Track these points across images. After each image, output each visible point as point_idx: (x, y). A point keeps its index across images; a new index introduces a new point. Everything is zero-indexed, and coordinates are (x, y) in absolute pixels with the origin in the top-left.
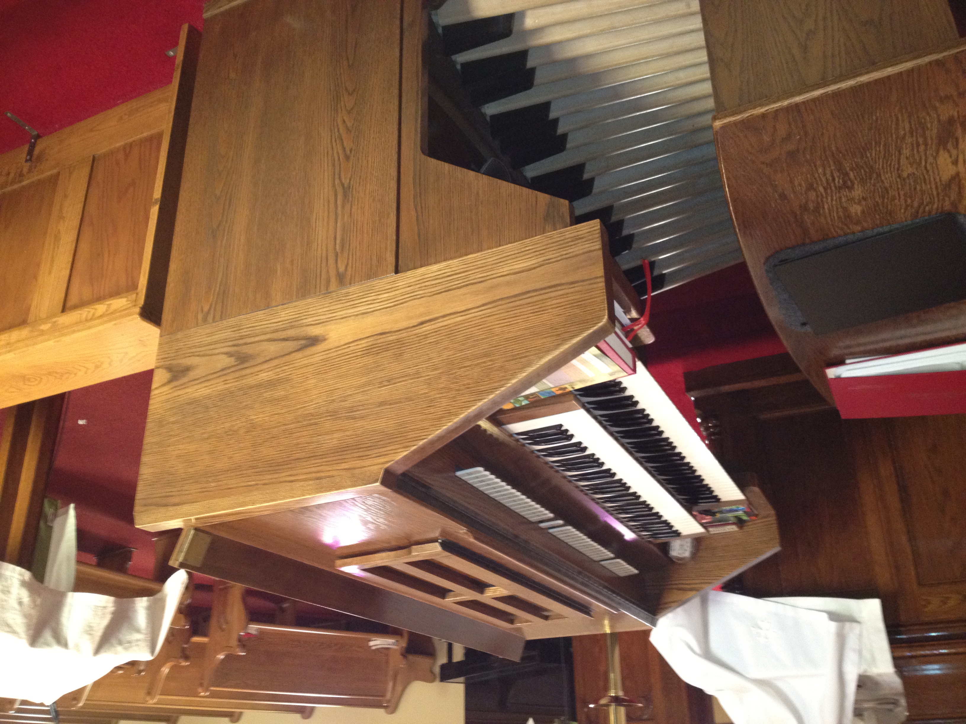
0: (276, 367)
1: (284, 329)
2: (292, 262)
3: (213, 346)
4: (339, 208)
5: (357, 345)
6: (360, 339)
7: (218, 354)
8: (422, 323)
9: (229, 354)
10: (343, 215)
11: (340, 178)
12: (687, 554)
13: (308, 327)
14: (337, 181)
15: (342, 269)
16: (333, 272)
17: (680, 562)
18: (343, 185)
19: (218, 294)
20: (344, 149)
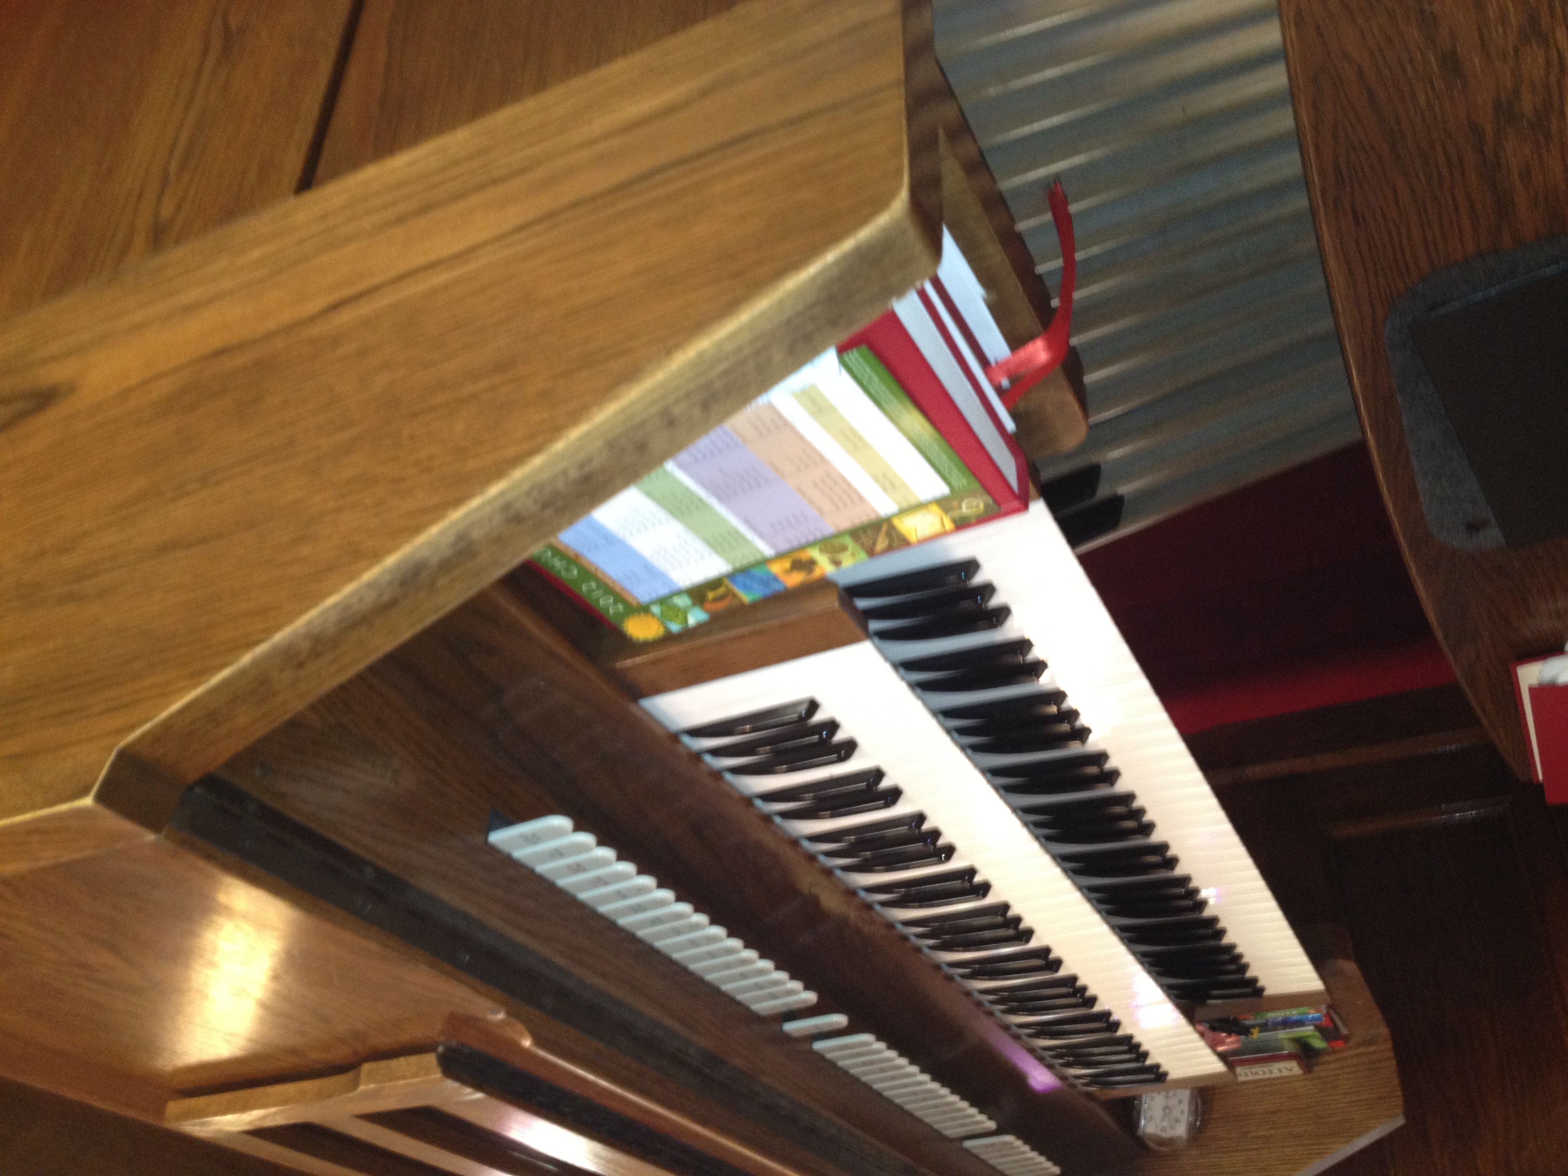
12: (1180, 1130)
16: (143, 224)
17: (1164, 1149)
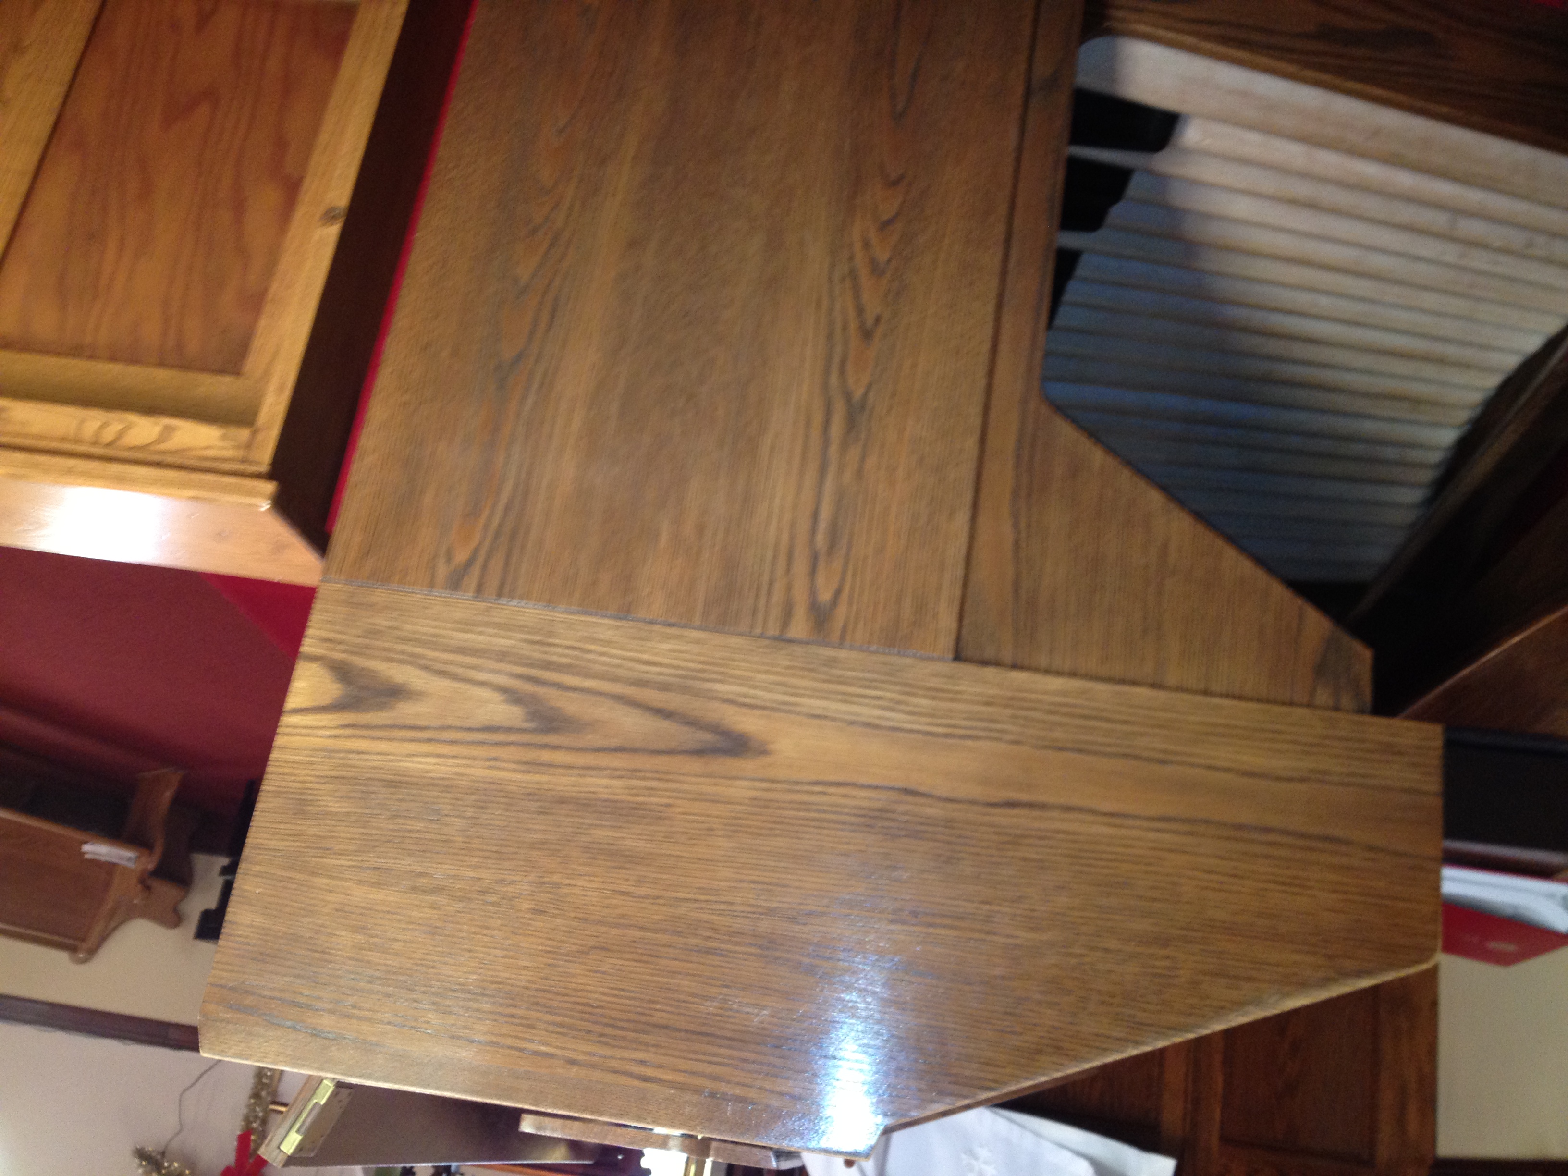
0: (633, 773)
1: (665, 687)
2: (701, 529)
3: (469, 660)
4: (834, 449)
5: (846, 796)
6: (853, 785)
7: (482, 684)
8: (1012, 804)
9: (513, 696)
10: (841, 469)
11: (842, 372)
13: (725, 706)
14: (834, 380)
15: (825, 596)
16: (800, 596)
18: (848, 396)
19: (497, 535)
20: (860, 311)
